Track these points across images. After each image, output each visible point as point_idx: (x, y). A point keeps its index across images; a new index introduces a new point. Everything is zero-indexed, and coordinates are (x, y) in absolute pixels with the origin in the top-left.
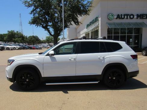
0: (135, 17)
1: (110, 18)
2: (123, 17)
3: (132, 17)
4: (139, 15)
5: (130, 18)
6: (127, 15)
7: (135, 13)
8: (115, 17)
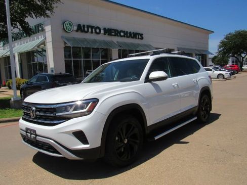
0: (102, 32)
1: (67, 29)
2: (86, 29)
3: (98, 31)
4: (107, 28)
5: (96, 32)
6: (92, 27)
7: (102, 26)
8: (75, 28)
